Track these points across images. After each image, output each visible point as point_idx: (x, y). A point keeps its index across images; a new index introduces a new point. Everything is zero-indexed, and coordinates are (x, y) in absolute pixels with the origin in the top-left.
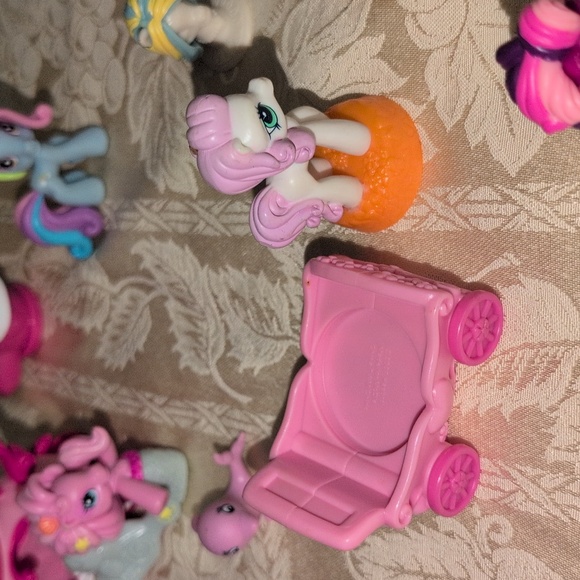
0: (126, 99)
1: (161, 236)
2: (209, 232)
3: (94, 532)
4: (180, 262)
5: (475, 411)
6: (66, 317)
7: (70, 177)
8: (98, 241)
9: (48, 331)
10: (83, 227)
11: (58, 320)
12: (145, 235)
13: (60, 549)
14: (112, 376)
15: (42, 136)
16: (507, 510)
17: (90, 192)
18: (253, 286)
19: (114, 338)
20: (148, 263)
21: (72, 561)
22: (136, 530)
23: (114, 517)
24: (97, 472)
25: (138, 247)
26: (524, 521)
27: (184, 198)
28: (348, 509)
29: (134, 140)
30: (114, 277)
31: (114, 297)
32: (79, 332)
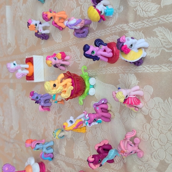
2: (67, 161)
10: (50, 156)
20: (59, 164)
25: (58, 161)
27: (63, 156)
29: (57, 144)
31: (55, 168)
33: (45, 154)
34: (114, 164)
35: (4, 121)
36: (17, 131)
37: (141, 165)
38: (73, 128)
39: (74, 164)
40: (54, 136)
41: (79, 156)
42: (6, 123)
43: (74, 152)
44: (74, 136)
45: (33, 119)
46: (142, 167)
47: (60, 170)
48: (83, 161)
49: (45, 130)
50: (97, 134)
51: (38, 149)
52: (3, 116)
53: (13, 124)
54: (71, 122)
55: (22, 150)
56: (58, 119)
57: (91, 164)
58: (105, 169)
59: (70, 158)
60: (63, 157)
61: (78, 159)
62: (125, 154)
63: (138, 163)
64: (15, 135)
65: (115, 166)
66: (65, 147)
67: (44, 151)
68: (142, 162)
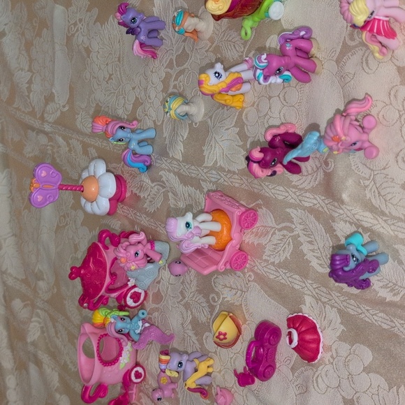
0: (163, 121)
1: (169, 171)
2: (184, 173)
3: (137, 264)
4: (174, 181)
5: (248, 242)
6: (135, 191)
7: (141, 144)
8: (149, 167)
9: (128, 195)
10: (144, 162)
11: (132, 191)
12: (164, 169)
13: (126, 268)
14: (148, 214)
15: (133, 131)
16: (253, 271)
17: (148, 150)
18: (195, 193)
19: (151, 202)
21: (129, 273)
22: (150, 266)
23: (144, 261)
24: (140, 246)
25: (161, 173)
26: (256, 274)
27: (177, 160)
28: (207, 264)
30: (153, 181)
32: (139, 197)
33: (135, 154)
34: (301, 177)
35: (30, 82)
36: (64, 107)
37: (367, 177)
38: (221, 88)
39: (202, 178)
40: (167, 110)
41: (216, 161)
42: (36, 87)
43: (206, 153)
44: (211, 118)
45: (110, 78)
46: (367, 183)
47: (164, 192)
48: (225, 171)
49: (137, 103)
50: (269, 113)
51: (120, 140)
52: (30, 70)
53: (54, 91)
54: (217, 75)
55: (70, 151)
56: (176, 79)
57: (255, 166)
58: (277, 188)
59: (193, 165)
60: (175, 163)
61: (214, 167)
62: (341, 145)
63: (360, 173)
64: (58, 113)
65: (302, 181)
66: (183, 143)
67: (132, 147)
68: (372, 170)
